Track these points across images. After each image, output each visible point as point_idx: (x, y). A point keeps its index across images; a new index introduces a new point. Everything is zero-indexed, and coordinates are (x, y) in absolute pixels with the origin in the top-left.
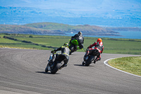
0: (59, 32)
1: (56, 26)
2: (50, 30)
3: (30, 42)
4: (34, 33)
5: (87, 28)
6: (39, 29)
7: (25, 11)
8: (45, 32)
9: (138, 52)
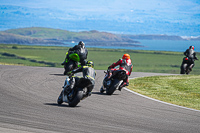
0: (54, 41)
1: (50, 33)
2: (42, 38)
3: (13, 56)
4: (20, 42)
5: (94, 36)
6: (27, 37)
7: (6, 11)
8: (35, 41)
9: (166, 69)
